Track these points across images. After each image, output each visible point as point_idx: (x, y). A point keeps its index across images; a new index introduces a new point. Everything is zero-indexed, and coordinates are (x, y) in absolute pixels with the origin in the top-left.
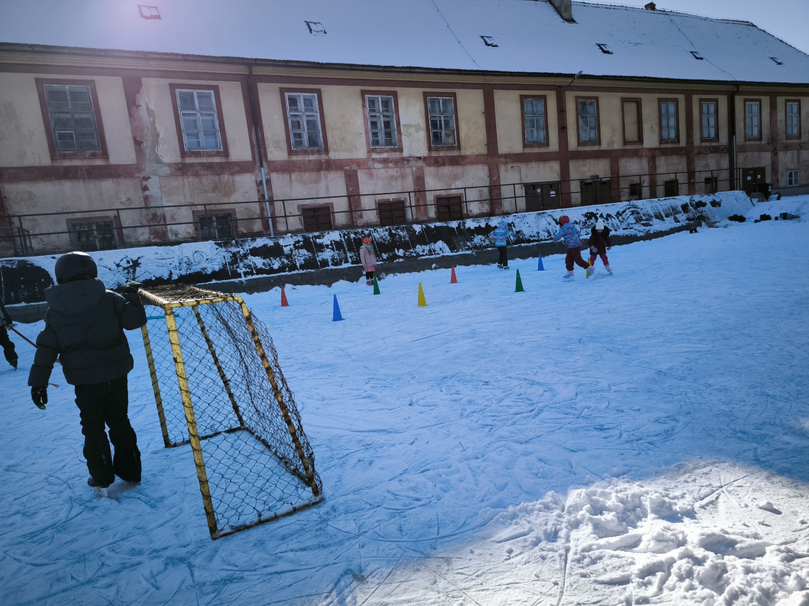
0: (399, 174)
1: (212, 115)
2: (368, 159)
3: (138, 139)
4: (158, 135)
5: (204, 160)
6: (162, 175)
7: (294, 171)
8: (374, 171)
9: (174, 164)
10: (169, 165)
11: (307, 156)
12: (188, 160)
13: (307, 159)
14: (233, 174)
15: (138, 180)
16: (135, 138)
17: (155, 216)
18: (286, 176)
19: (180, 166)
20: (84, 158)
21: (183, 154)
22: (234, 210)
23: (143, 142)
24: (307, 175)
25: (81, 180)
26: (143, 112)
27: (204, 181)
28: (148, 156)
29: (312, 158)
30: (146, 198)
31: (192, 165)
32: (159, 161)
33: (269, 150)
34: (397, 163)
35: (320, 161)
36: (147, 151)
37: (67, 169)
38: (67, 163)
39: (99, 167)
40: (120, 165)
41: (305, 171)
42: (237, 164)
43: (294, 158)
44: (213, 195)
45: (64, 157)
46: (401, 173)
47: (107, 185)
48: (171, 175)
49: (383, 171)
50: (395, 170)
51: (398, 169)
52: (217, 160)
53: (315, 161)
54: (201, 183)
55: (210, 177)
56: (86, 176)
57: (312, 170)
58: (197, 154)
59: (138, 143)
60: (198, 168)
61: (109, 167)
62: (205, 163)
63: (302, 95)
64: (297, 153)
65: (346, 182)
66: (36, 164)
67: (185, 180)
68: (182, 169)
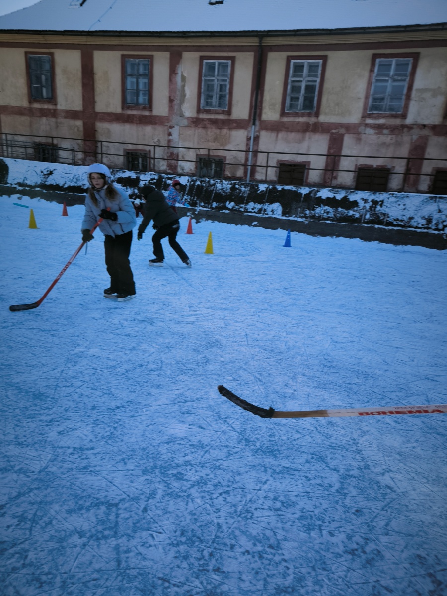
0: (392, 141)
1: (226, 81)
2: (359, 125)
3: (172, 98)
4: (185, 96)
5: (212, 116)
6: (182, 125)
7: (281, 130)
8: (363, 136)
9: (191, 118)
10: (187, 118)
11: (297, 118)
12: (202, 116)
13: (297, 120)
14: (230, 129)
15: (166, 127)
16: (170, 97)
17: (172, 154)
18: (274, 134)
19: (195, 120)
20: (139, 110)
21: (199, 111)
22: (225, 157)
23: (174, 101)
24: (292, 135)
25: (135, 124)
26: (179, 79)
27: (209, 133)
28: (175, 111)
29: (301, 120)
30: (169, 141)
31: (203, 120)
32: (182, 115)
33: (264, 111)
34: (394, 129)
35: (308, 124)
36: (176, 107)
37: (129, 116)
38: (130, 112)
39: (145, 117)
40: (158, 116)
41: (291, 131)
42: (236, 121)
43: (285, 119)
44: (213, 144)
45: (129, 108)
46: (397, 141)
47: (149, 129)
48: (188, 126)
49: (375, 136)
50: (390, 137)
51: (394, 136)
52: (221, 117)
53: (304, 123)
54: (207, 134)
55: (214, 129)
56: (138, 122)
57: (298, 131)
58: (208, 112)
59: (171, 101)
60: (206, 122)
61: (151, 117)
62: (212, 119)
63: (306, 62)
64: (288, 115)
65: (330, 144)
66: (114, 112)
67: (196, 131)
68: (196, 122)
